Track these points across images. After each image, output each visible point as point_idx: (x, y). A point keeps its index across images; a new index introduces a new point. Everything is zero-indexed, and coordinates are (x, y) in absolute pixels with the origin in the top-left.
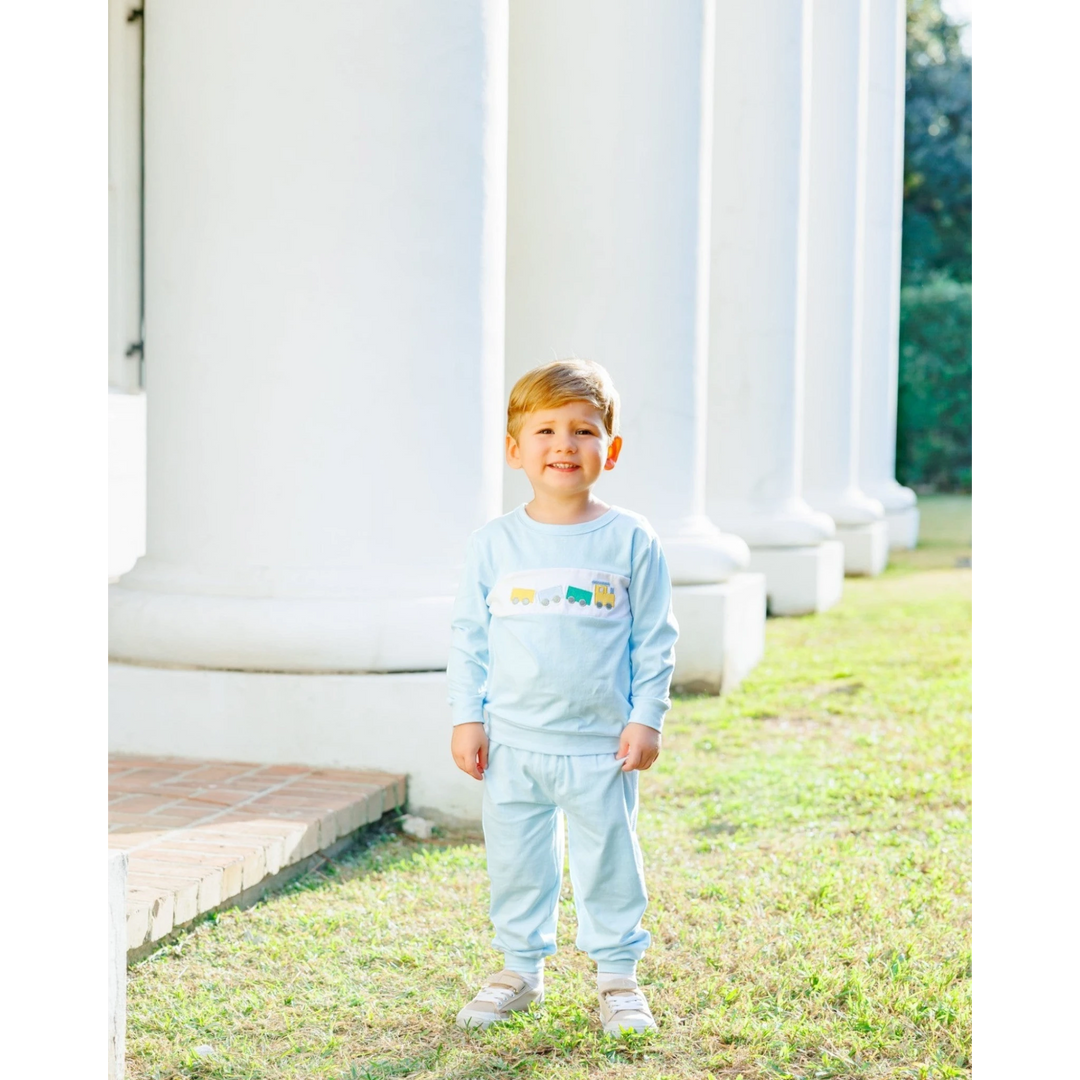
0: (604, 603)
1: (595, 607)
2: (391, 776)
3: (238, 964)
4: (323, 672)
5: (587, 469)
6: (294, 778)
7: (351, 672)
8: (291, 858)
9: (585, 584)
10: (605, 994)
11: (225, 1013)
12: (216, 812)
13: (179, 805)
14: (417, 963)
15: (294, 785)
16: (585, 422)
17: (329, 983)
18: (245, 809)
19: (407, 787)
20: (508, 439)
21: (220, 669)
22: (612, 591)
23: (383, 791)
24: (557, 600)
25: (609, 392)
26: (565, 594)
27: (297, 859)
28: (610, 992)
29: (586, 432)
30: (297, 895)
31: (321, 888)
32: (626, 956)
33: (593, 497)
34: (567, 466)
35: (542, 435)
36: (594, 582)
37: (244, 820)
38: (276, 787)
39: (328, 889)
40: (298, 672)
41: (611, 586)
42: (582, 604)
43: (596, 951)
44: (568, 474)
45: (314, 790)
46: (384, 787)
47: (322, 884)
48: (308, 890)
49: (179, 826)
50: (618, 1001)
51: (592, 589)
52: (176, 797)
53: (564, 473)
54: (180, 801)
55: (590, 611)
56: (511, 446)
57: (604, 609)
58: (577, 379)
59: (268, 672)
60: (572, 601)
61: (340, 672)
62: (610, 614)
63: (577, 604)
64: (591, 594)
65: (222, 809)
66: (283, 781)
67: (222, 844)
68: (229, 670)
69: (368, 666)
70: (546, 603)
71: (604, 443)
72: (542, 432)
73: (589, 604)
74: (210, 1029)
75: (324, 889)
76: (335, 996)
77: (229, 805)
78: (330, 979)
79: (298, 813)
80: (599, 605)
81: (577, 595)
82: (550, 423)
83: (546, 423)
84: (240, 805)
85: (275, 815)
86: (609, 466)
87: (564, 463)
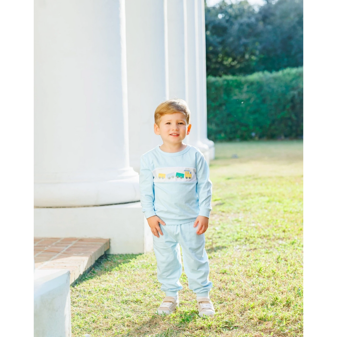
0: (188, 177)
1: (185, 179)
2: (105, 239)
3: (82, 305)
4: (79, 207)
5: (181, 136)
6: (74, 242)
7: (88, 206)
8: (85, 269)
9: (182, 172)
10: (200, 303)
11: (86, 322)
12: (56, 255)
13: (42, 253)
14: (142, 301)
15: (75, 244)
16: (181, 120)
17: (116, 310)
18: (64, 253)
19: (110, 243)
20: (155, 125)
21: (44, 207)
22: (191, 173)
23: (104, 245)
24: (173, 177)
25: (188, 111)
26: (175, 175)
27: (86, 269)
28: (201, 302)
29: (181, 124)
30: (88, 281)
31: (94, 278)
32: (205, 291)
33: (183, 143)
34: (176, 134)
35: (167, 125)
36: (185, 171)
37: (66, 257)
38: (70, 245)
39: (96, 278)
40: (71, 207)
41: (190, 171)
42: (181, 178)
43: (195, 290)
44: (176, 137)
45: (83, 246)
46: (104, 243)
47: (94, 277)
48: (90, 279)
49: (47, 260)
50: (204, 305)
51: (184, 173)
52: (40, 250)
53: (175, 137)
54: (42, 252)
55: (184, 180)
56: (156, 127)
57: (188, 179)
58: (178, 106)
59: (60, 207)
60: (178, 177)
61: (84, 206)
62: (190, 180)
63: (179, 178)
64: (184, 174)
65: (58, 254)
66: (71, 243)
67: (65, 265)
68: (47, 207)
69: (94, 204)
70: (169, 178)
71: (187, 126)
72: (167, 123)
73: (183, 178)
74: (84, 328)
75: (95, 278)
76: (121, 314)
77: (59, 252)
78: (116, 309)
79: (83, 254)
80: (187, 178)
81: (179, 175)
82: (170, 120)
83: (169, 121)
84: (62, 252)
85: (76, 255)
86: (188, 134)
87: (175, 134)
